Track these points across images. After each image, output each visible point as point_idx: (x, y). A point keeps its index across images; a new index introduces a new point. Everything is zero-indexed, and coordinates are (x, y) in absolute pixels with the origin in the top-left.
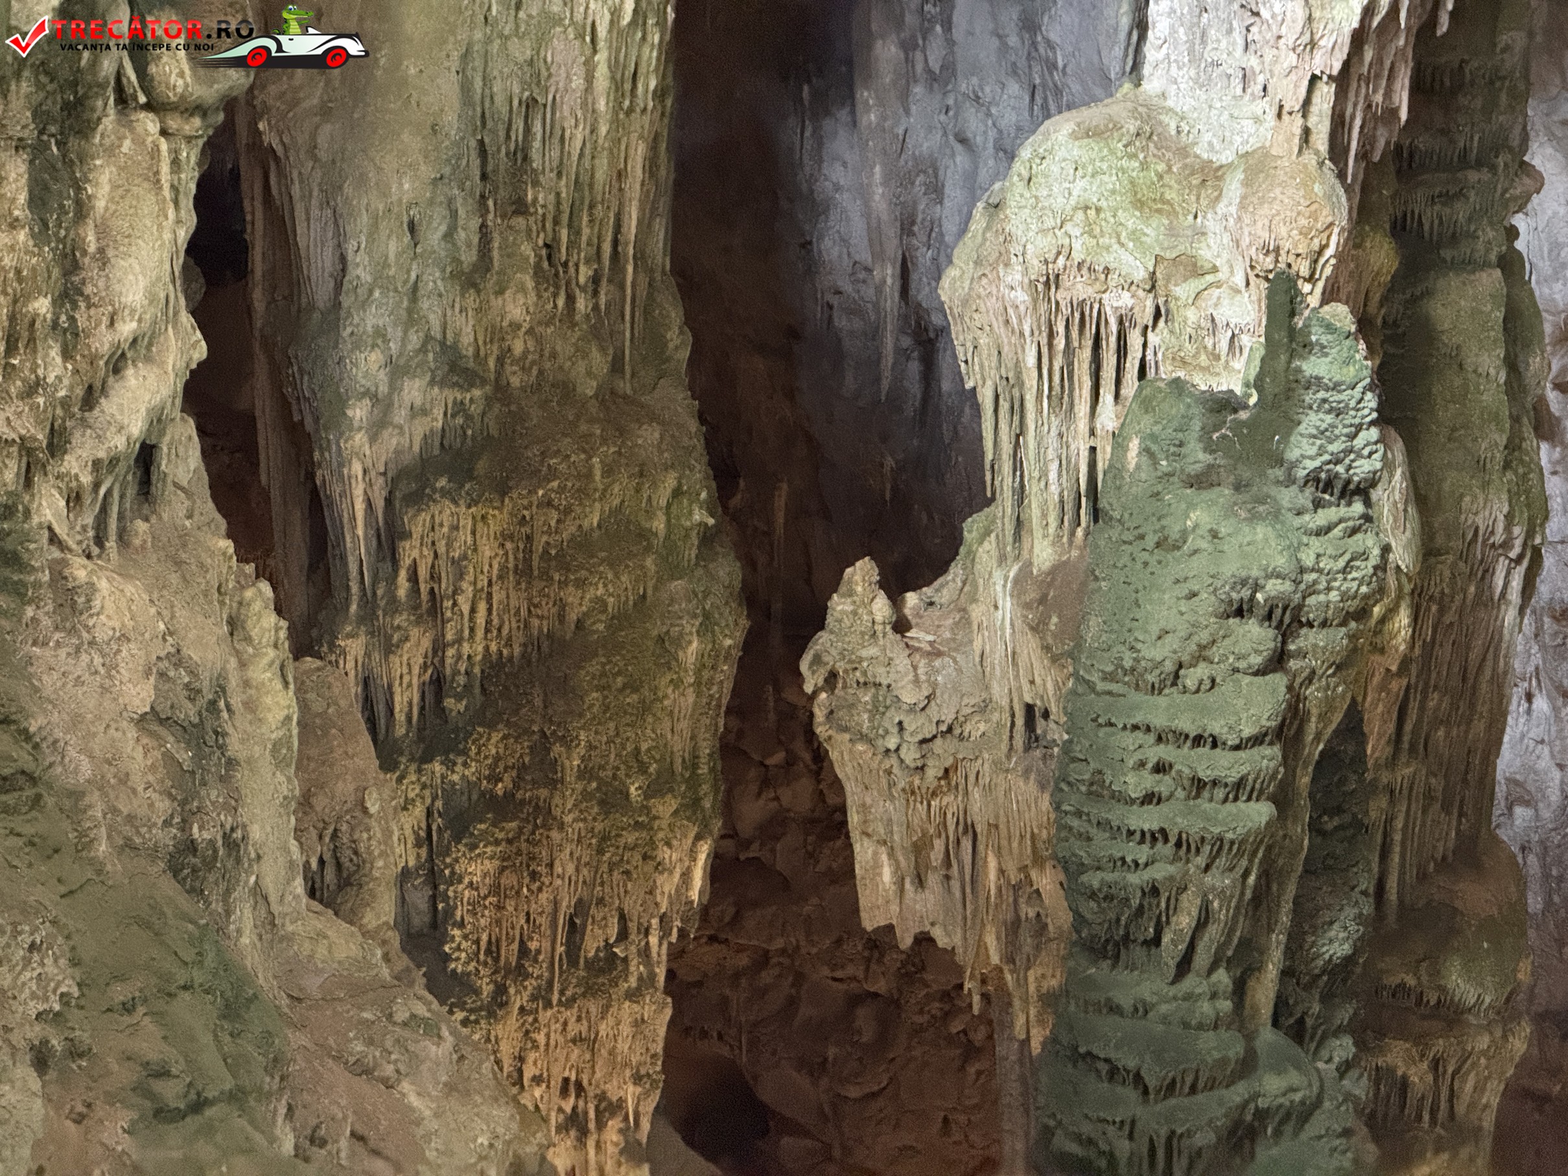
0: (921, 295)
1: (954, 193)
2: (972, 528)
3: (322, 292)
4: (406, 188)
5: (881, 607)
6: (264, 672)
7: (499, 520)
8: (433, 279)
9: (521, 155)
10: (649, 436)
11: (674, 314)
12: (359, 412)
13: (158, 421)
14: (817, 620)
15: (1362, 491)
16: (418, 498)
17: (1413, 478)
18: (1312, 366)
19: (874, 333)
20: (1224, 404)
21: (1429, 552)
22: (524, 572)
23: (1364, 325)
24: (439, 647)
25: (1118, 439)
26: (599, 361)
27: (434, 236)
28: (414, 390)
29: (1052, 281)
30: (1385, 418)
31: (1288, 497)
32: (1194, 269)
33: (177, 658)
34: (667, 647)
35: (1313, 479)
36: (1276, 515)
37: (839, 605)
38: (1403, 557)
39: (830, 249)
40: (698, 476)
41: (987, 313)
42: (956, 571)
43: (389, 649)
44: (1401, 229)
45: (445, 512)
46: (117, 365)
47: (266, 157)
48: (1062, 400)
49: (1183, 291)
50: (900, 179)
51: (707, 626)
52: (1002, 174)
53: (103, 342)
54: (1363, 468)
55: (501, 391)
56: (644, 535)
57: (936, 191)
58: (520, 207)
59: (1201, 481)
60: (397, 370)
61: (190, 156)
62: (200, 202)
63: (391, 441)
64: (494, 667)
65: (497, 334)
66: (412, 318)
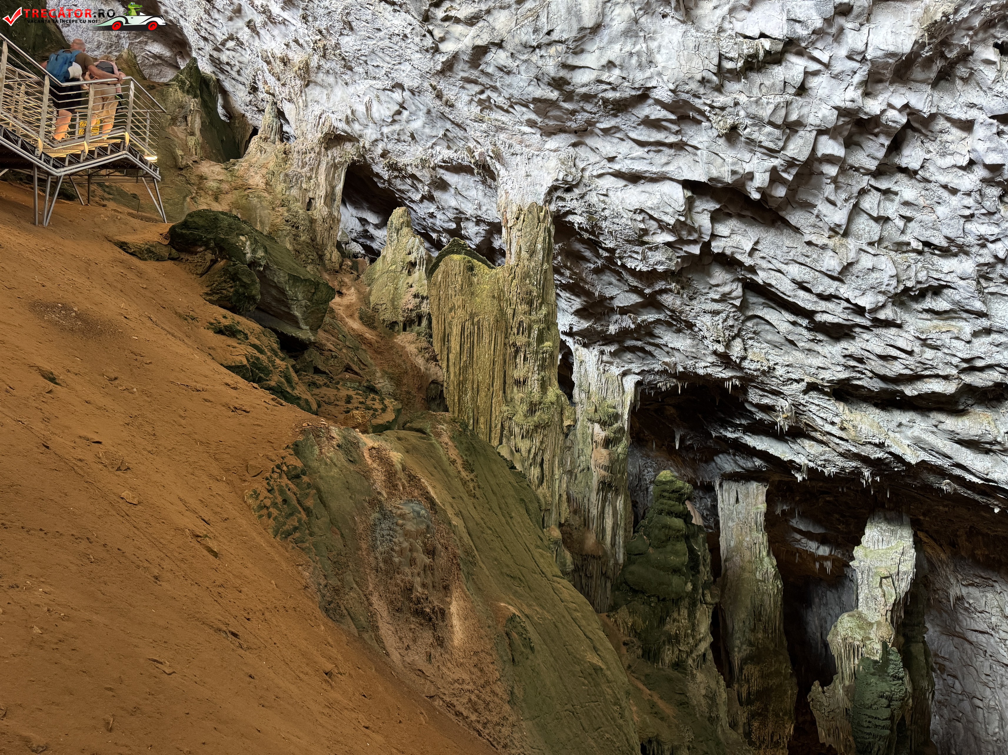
0: (824, 637)
1: (829, 623)
2: (835, 677)
3: (730, 631)
4: (743, 616)
5: (820, 689)
6: (722, 689)
7: (758, 668)
8: (747, 630)
9: (760, 613)
10: (781, 657)
11: (785, 639)
12: (736, 649)
13: (706, 650)
14: (810, 690)
15: (901, 679)
16: (745, 664)
17: (910, 676)
18: (891, 657)
19: (817, 644)
20: (876, 662)
21: (914, 689)
22: (762, 677)
23: (899, 651)
24: (749, 687)
25: (859, 666)
26: (773, 645)
27: (747, 623)
28: (744, 647)
29: (845, 639)
30: (904, 666)
31: (888, 678)
32: (869, 639)
33: (709, 687)
34: (785, 692)
35: (892, 676)
36: (886, 681)
37: (813, 688)
38: (910, 690)
39: (809, 630)
40: (789, 664)
41: (835, 643)
42: (832, 684)
43: (741, 687)
44: (904, 635)
45: (750, 666)
46: (700, 641)
47: (722, 610)
48: (849, 658)
49: (868, 642)
50: (820, 620)
51: (792, 689)
52: (836, 621)
53: (698, 637)
54: (901, 675)
55: (758, 648)
56: (781, 673)
57: (826, 622)
58: (760, 620)
59: (873, 674)
60: (742, 644)
61: (711, 611)
62: (713, 618)
63: (741, 654)
64: (758, 691)
65: (758, 639)
66: (744, 636)
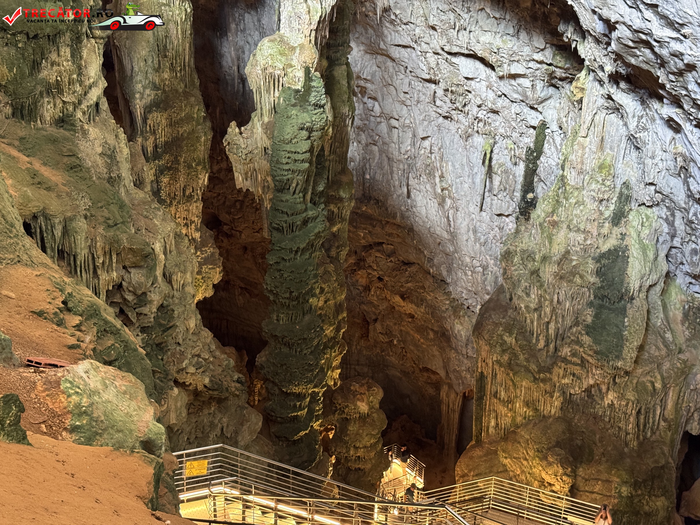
0: (242, 72)
1: (247, 53)
2: (253, 115)
3: (129, 73)
4: (144, 53)
5: (237, 130)
6: (123, 145)
7: (165, 115)
8: (150, 70)
9: (165, 46)
10: (193, 99)
11: (196, 76)
12: (137, 96)
13: (99, 98)
14: (226, 132)
15: (322, 106)
16: (150, 112)
17: (332, 104)
18: (313, 84)
19: (233, 79)
20: (297, 91)
21: (335, 117)
22: (171, 125)
23: (322, 76)
24: (156, 139)
25: (279, 98)
26: (183, 85)
27: (150, 62)
28: (148, 91)
29: (265, 69)
30: (326, 93)
31: (310, 108)
32: (291, 66)
33: (106, 143)
34: (198, 138)
35: (314, 104)
36: (308, 111)
37: (229, 130)
38: (330, 118)
39: (224, 63)
40: (202, 107)
41: (254, 75)
42: (250, 123)
43: (146, 140)
44: (328, 58)
45: (155, 114)
46: (90, 87)
47: (116, 47)
48: (268, 91)
49: (289, 70)
50: (236, 50)
51: (205, 134)
52: (255, 49)
53: (87, 83)
54: (323, 102)
55: (164, 91)
56: (193, 118)
57: (243, 52)
58: (166, 56)
59: (294, 105)
60: (144, 88)
61: (101, 47)
62: (104, 55)
63: (144, 101)
64: (166, 143)
65: (163, 80)
66: (146, 78)
